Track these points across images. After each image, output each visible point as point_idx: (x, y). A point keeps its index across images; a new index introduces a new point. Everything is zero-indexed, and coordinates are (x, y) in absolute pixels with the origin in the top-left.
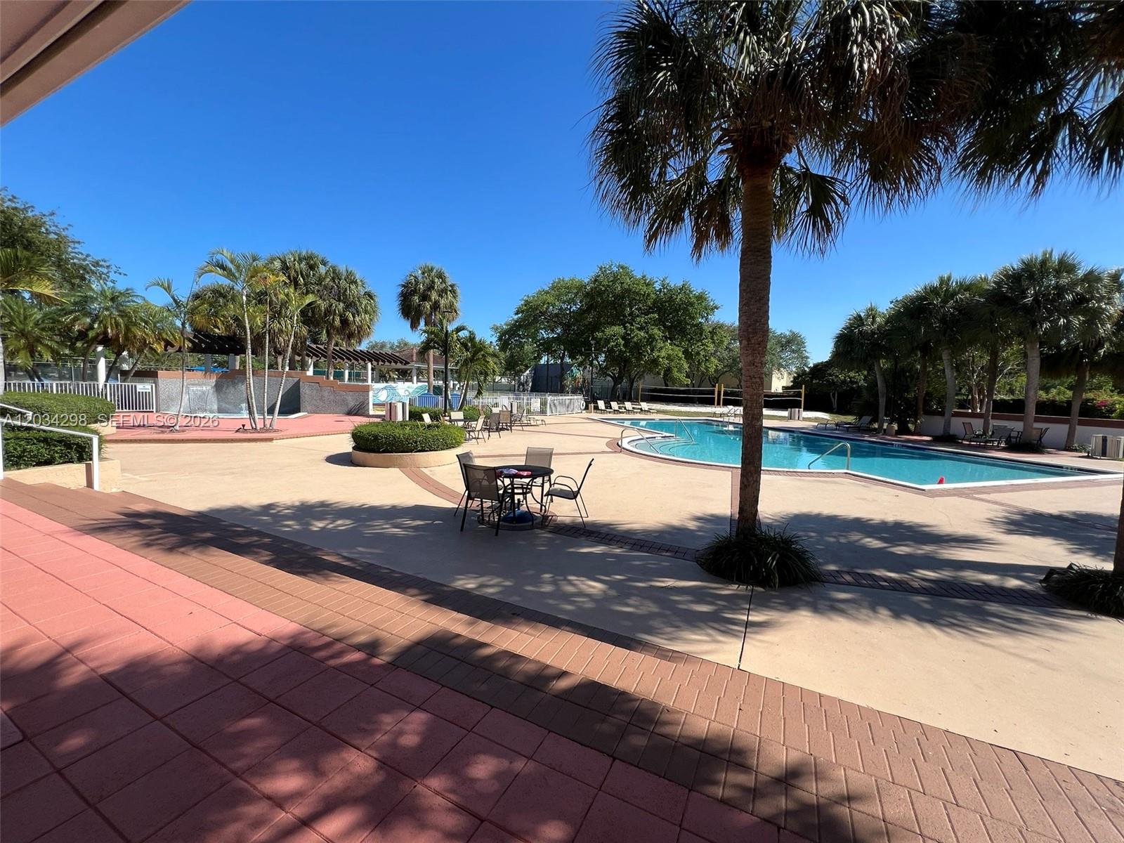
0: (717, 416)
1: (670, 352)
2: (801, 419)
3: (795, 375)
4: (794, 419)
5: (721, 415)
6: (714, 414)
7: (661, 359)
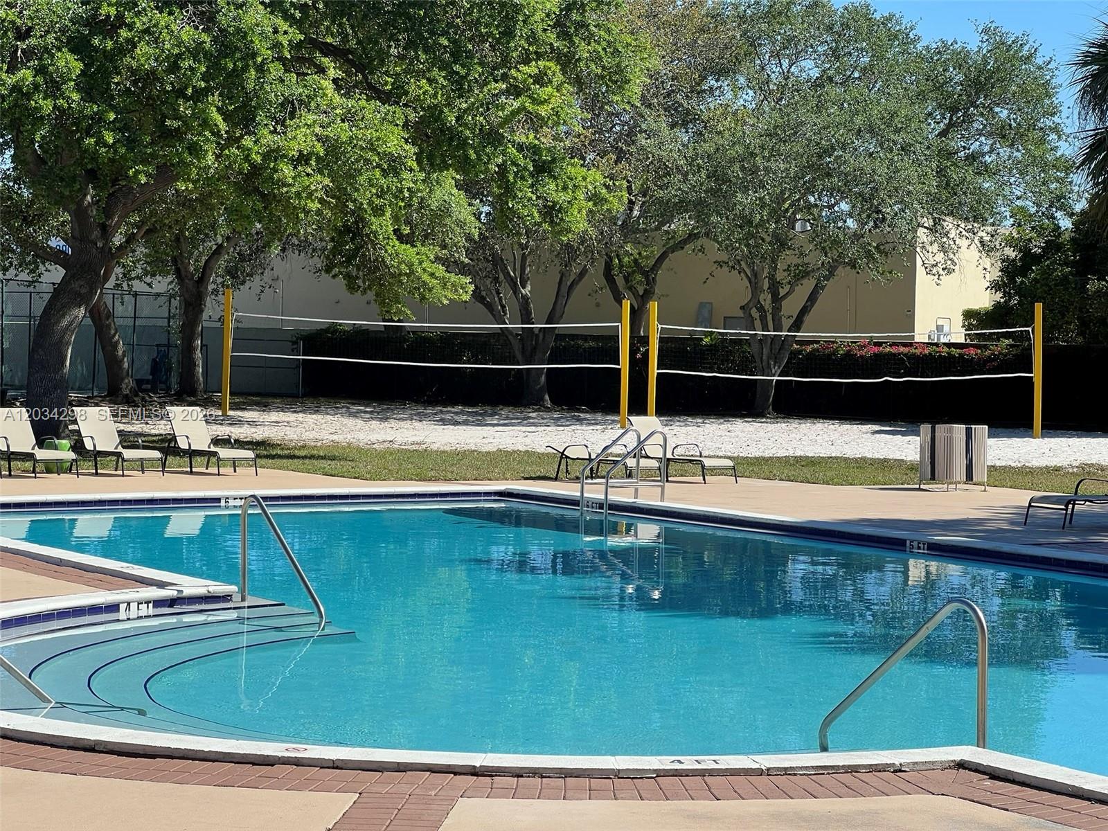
0: (576, 470)
1: (341, 131)
2: (980, 474)
3: (1011, 253)
4: (948, 478)
5: (598, 467)
6: (562, 465)
7: (287, 171)
